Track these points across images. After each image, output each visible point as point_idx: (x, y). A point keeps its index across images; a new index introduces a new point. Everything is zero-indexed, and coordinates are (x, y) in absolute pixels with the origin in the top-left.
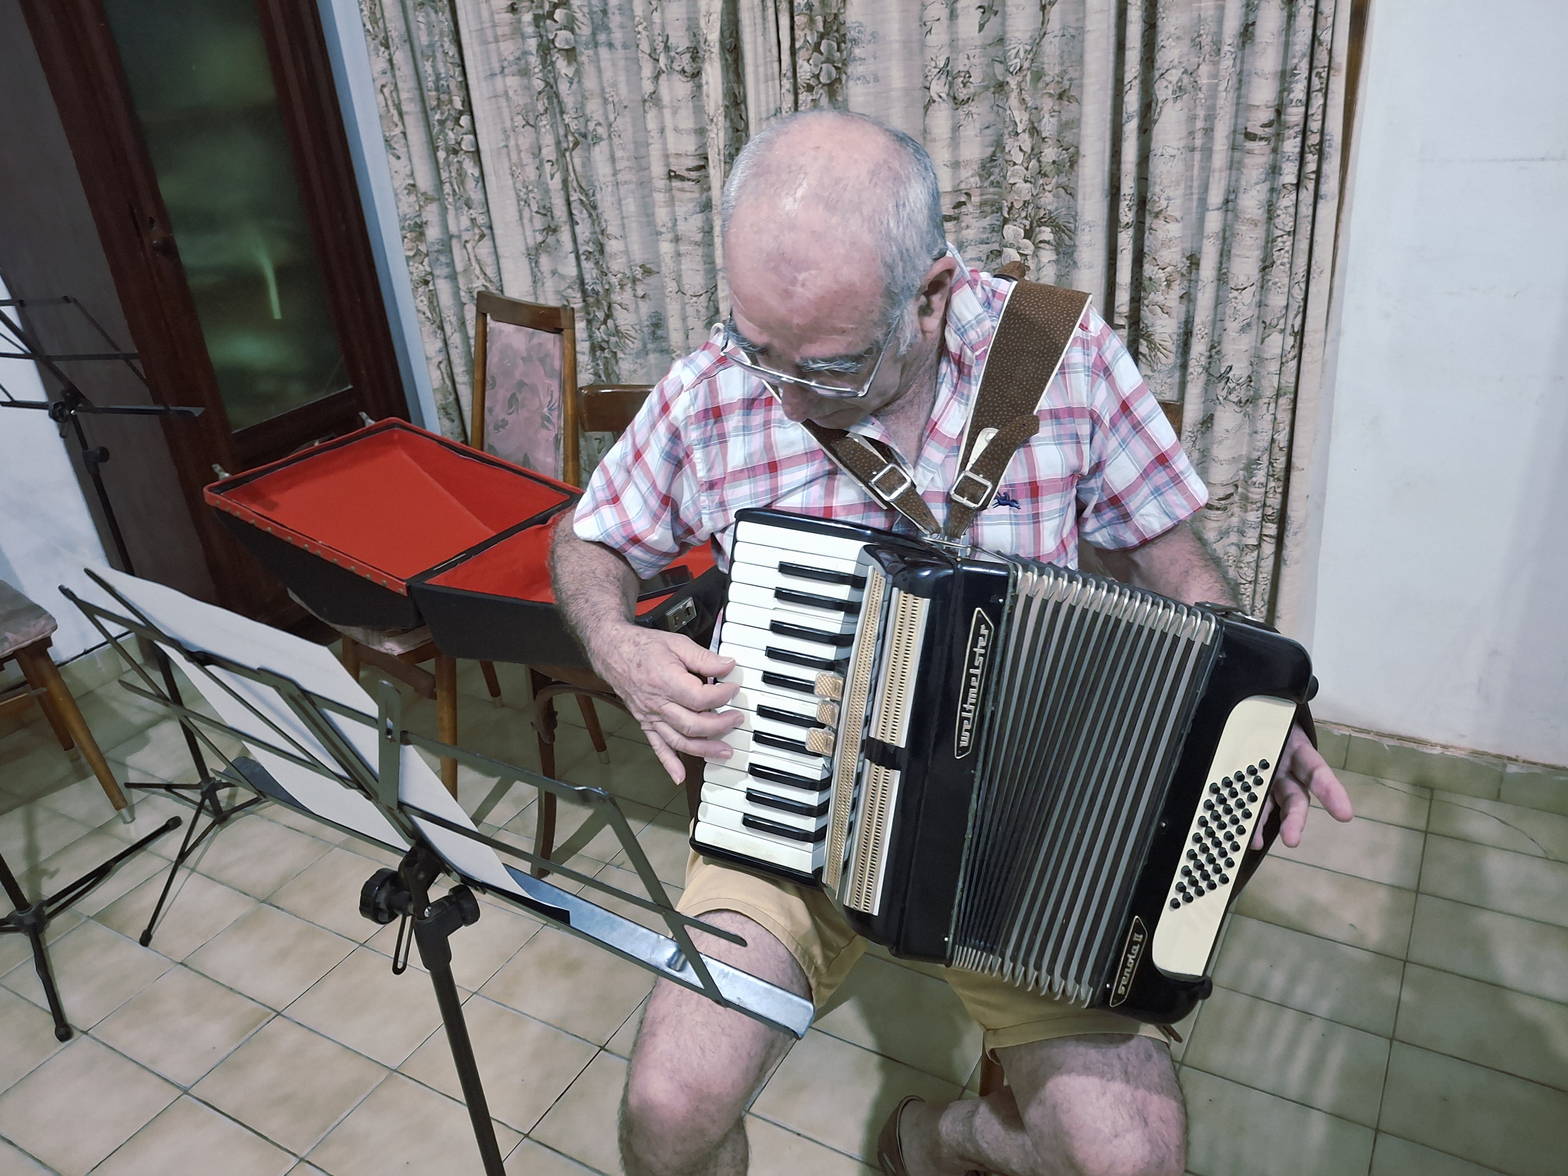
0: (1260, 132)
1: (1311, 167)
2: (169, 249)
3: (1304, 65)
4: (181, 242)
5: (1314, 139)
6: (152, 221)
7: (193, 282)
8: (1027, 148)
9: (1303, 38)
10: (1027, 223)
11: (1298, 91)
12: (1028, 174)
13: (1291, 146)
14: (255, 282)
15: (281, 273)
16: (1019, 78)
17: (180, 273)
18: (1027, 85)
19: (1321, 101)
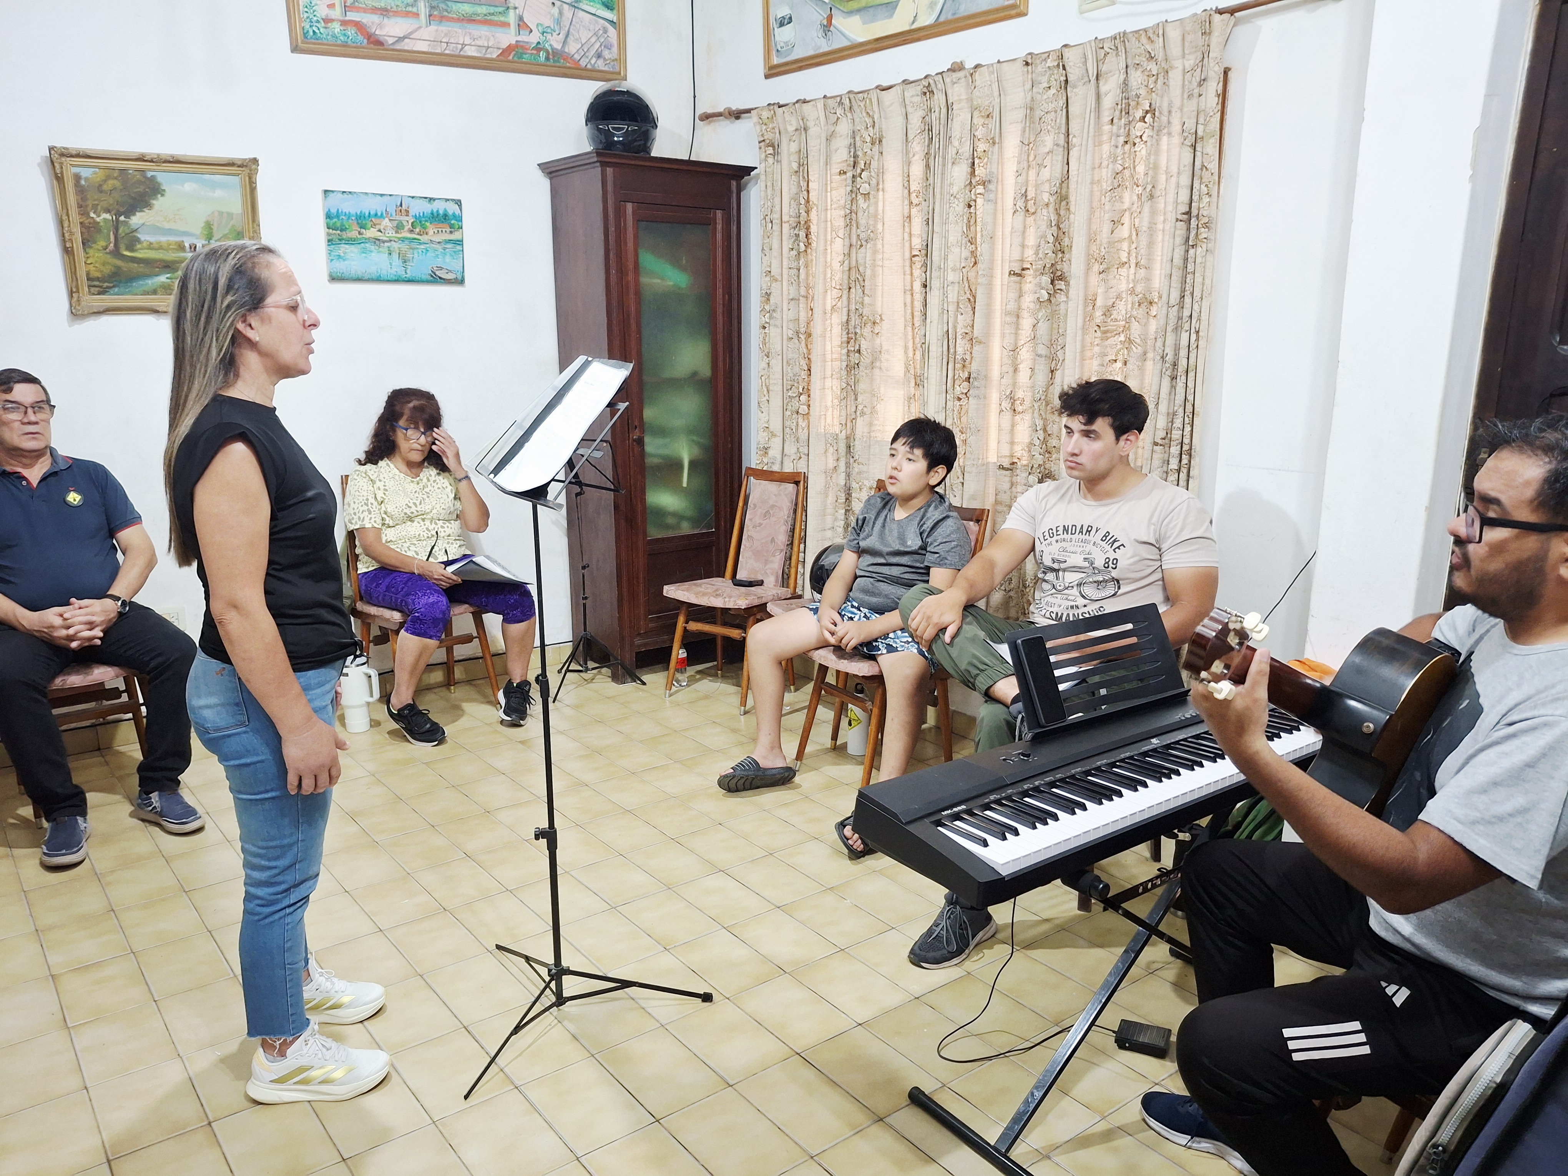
0: (1160, 442)
1: (1185, 461)
2: (640, 442)
3: (1181, 410)
4: (647, 440)
5: (1186, 448)
6: (636, 427)
7: (649, 461)
8: (1042, 438)
9: (1180, 398)
10: (1040, 476)
11: (1178, 423)
12: (1042, 451)
13: (1175, 450)
14: (678, 465)
15: (693, 464)
16: (1039, 404)
17: (643, 454)
18: (1043, 407)
19: (1190, 429)
